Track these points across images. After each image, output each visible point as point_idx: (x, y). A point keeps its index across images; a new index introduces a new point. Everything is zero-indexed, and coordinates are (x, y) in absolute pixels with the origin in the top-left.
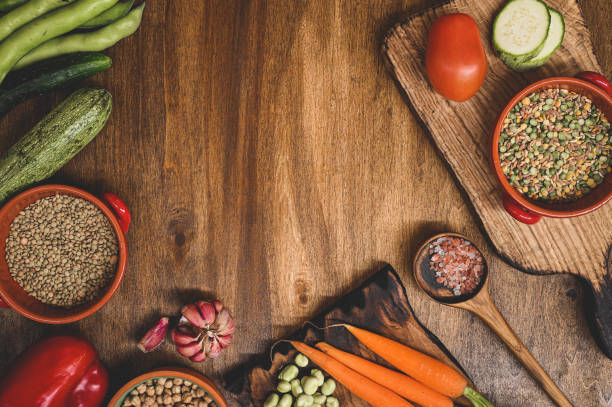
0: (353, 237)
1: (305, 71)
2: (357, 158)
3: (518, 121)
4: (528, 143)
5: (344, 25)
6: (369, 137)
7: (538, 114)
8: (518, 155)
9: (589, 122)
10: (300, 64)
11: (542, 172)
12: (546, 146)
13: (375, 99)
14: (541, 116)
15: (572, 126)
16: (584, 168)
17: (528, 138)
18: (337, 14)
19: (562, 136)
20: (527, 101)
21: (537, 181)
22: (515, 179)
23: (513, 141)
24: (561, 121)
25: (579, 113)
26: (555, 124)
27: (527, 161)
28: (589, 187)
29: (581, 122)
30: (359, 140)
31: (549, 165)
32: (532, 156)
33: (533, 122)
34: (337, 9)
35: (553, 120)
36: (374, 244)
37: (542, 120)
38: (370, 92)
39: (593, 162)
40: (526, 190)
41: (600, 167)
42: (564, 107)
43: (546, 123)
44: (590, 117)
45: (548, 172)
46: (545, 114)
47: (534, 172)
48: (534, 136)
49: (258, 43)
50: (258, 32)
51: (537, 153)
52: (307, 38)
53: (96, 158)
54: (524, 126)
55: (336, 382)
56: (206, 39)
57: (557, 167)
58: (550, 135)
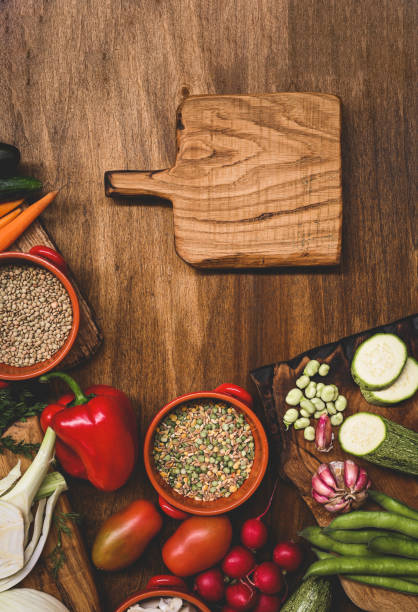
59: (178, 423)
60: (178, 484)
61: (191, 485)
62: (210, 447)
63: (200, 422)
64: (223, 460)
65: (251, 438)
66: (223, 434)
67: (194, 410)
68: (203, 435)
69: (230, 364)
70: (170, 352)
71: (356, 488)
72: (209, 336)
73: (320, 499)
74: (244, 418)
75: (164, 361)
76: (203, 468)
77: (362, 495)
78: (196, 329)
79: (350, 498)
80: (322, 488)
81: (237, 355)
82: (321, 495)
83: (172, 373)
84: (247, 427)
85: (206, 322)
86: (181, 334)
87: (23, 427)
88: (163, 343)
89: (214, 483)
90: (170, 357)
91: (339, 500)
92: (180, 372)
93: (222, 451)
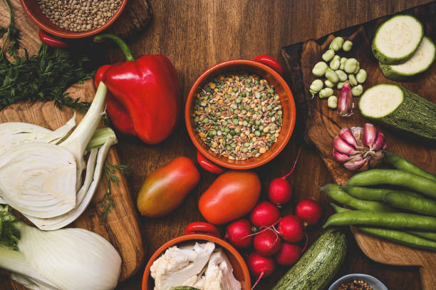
3: (269, 135)
4: (262, 117)
7: (254, 139)
8: (269, 107)
9: (214, 133)
11: (251, 94)
12: (249, 114)
14: (251, 138)
15: (227, 130)
16: (218, 97)
17: (262, 121)
19: (236, 121)
20: (263, 150)
21: (255, 88)
22: (270, 90)
23: (273, 119)
24: (236, 134)
25: (221, 141)
26: (241, 132)
27: (263, 103)
28: (214, 82)
29: (219, 133)
31: (246, 99)
32: (259, 107)
33: (258, 133)
35: (242, 135)
37: (251, 135)
39: (211, 101)
40: (261, 81)
41: (206, 98)
42: (233, 145)
43: (247, 133)
44: (213, 137)
45: (248, 94)
46: (248, 139)
47: (258, 95)
48: (258, 123)
51: (256, 109)
54: (266, 130)
57: (240, 98)
58: (245, 123)
59: (216, 90)
60: (215, 144)
61: (226, 146)
62: (244, 112)
63: (235, 89)
64: (255, 124)
65: (280, 107)
66: (256, 101)
67: (230, 80)
68: (238, 101)
69: (264, 43)
70: (211, 31)
71: (374, 146)
72: (246, 18)
73: (341, 157)
74: (274, 89)
75: (206, 39)
76: (237, 130)
77: (379, 154)
78: (234, 12)
79: (369, 155)
80: (343, 147)
81: (270, 35)
82: (342, 153)
83: (212, 50)
84: (277, 97)
85: (243, 6)
86: (222, 15)
87: (80, 88)
88: (206, 23)
89: (247, 144)
90: (211, 35)
91: (358, 157)
92: (219, 48)
93: (254, 116)
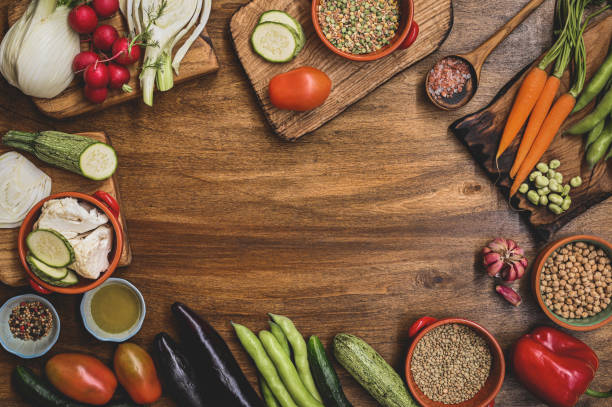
0: (430, 154)
1: (310, 195)
2: (372, 154)
3: (343, 41)
4: (359, 33)
5: (276, 169)
6: (357, 147)
7: (338, 27)
8: (368, 39)
10: (307, 200)
11: (379, 21)
12: (361, 20)
13: (329, 143)
14: (339, 24)
17: (356, 33)
18: (268, 175)
19: (353, 9)
20: (329, 36)
21: (386, 25)
22: (385, 40)
23: (358, 44)
24: (342, 9)
26: (344, 14)
27: (372, 33)
30: (359, 153)
31: (374, 17)
32: (368, 30)
33: (344, 30)
34: (266, 174)
35: (341, 15)
36: (435, 139)
37: (342, 24)
38: (323, 148)
40: (392, 32)
42: (332, 8)
43: (344, 21)
45: (379, 17)
46: (338, 21)
47: (379, 27)
48: (354, 29)
49: (292, 230)
50: (285, 231)
51: (366, 26)
52: (287, 195)
53: (382, 343)
54: (347, 37)
55: (539, 162)
56: (291, 268)
57: (375, 11)
58: (353, 17)
62: (362, 15)
64: (354, 26)
65: (369, 50)
66: (374, 26)
68: (372, 9)
74: (386, 44)
76: (345, 11)
84: (379, 47)
89: (333, 21)
93: (359, 25)
